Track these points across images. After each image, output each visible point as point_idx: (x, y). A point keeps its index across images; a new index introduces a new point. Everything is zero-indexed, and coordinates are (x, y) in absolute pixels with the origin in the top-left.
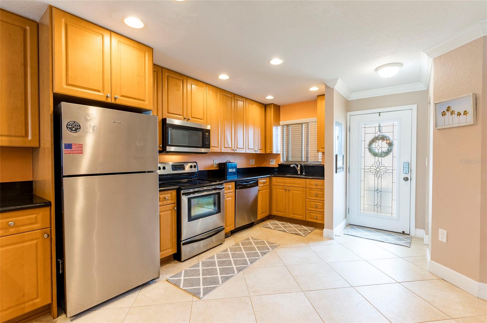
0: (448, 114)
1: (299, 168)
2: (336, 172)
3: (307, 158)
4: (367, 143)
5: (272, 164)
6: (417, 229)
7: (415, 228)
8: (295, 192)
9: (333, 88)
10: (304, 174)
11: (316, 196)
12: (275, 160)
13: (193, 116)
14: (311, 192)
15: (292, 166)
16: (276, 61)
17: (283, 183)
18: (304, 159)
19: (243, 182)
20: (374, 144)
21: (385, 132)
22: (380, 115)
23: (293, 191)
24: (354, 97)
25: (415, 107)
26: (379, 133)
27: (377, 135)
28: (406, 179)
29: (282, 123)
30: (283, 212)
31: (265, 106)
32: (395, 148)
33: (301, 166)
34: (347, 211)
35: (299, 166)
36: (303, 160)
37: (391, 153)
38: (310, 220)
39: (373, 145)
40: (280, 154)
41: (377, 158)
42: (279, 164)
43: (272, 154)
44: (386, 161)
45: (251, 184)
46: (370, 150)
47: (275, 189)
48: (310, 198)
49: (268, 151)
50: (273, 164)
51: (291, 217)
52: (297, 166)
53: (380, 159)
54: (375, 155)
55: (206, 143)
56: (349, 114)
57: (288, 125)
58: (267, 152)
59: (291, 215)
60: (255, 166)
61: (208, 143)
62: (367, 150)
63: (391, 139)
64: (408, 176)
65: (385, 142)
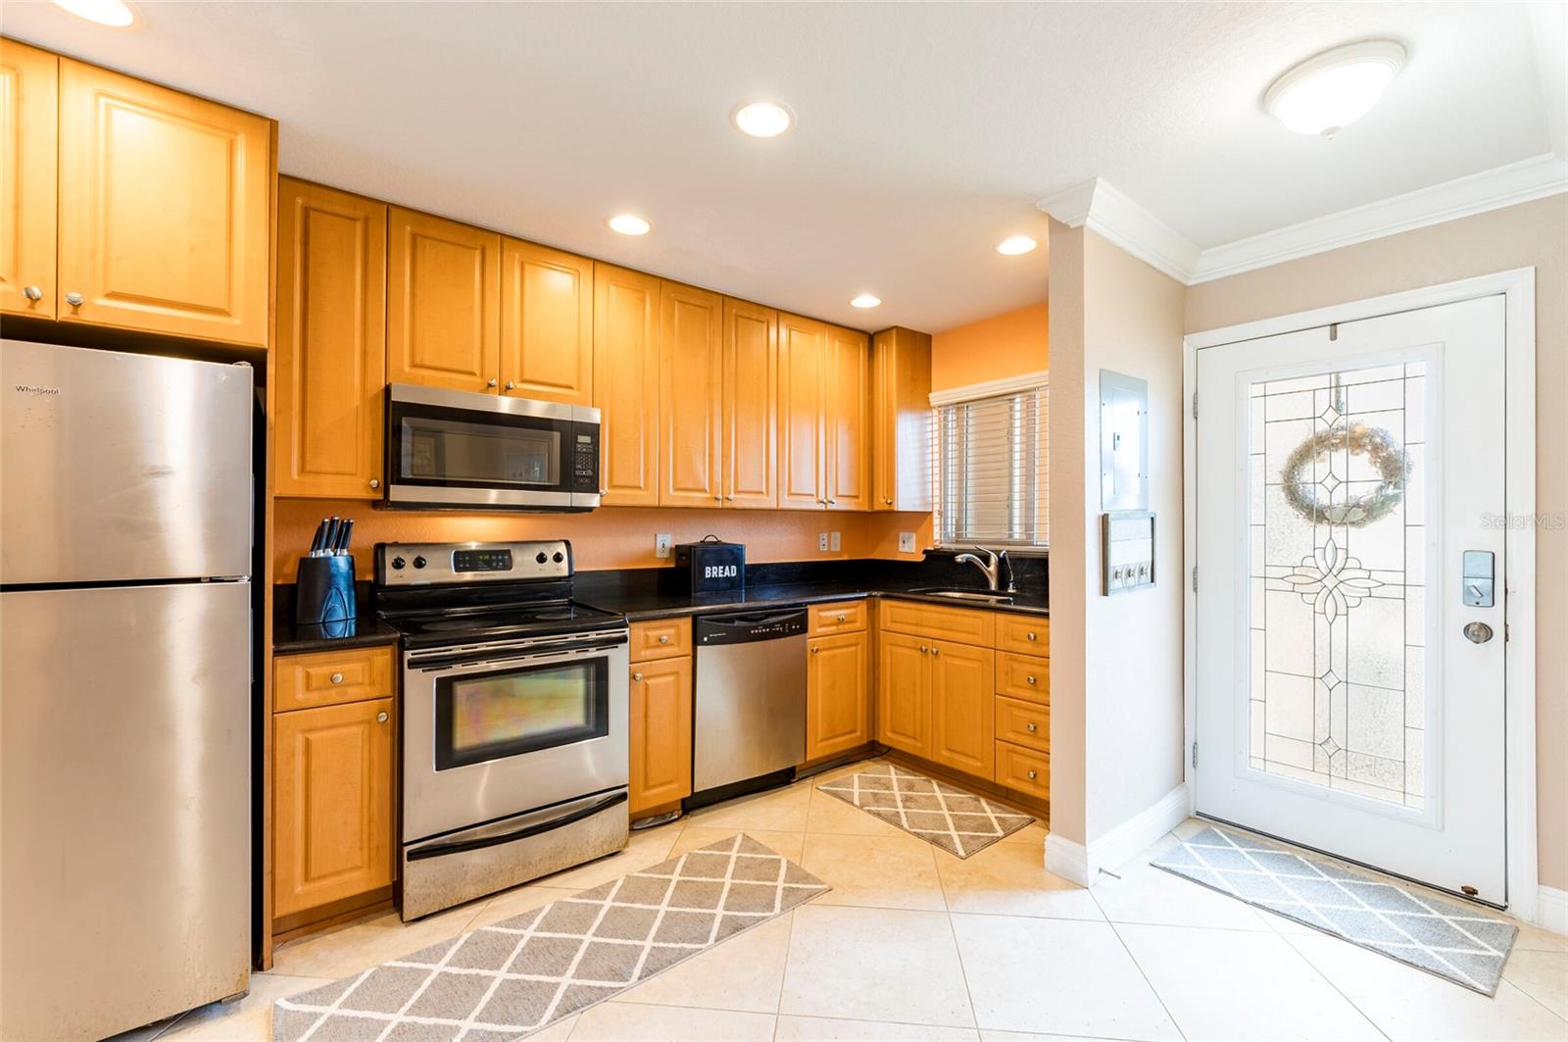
1: (992, 568)
2: (1105, 593)
3: (1028, 527)
4: (1279, 461)
5: (906, 549)
6: (1545, 889)
7: (1539, 883)
8: (957, 662)
9: (1081, 228)
10: (1011, 591)
11: (1033, 686)
12: (914, 537)
13: (528, 376)
14: (1016, 666)
15: (959, 559)
16: (763, 118)
17: (917, 625)
18: (1018, 533)
19: (731, 620)
20: (1309, 467)
21: (1368, 410)
22: (1334, 337)
23: (949, 660)
24: (1209, 268)
25: (1521, 282)
26: (1331, 415)
27: (1322, 427)
28: (1481, 633)
29: (936, 397)
30: (915, 738)
31: (870, 339)
32: (1417, 482)
33: (1002, 561)
34: (1186, 758)
35: (994, 559)
36: (1017, 537)
37: (1399, 508)
38: (1011, 783)
39: (1307, 474)
40: (931, 513)
41: (1323, 529)
42: (925, 552)
43: (893, 512)
44: (1373, 544)
45: (772, 625)
46: (1294, 495)
47: (888, 647)
48: (1011, 691)
49: (880, 505)
50: (909, 549)
51: (942, 761)
52: (986, 559)
53: (1339, 533)
54: (1317, 514)
55: (578, 473)
56: (1191, 342)
57: (961, 405)
58: (877, 507)
59: (944, 752)
60: (845, 558)
61: (590, 473)
62: (1279, 496)
63: (1397, 443)
64: (1493, 618)
65: (1365, 456)
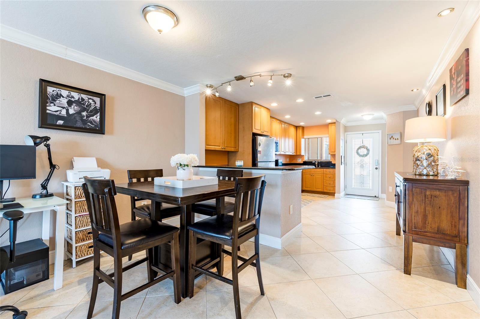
0: (392, 139)
1: (317, 163)
2: (341, 165)
3: (321, 158)
4: (356, 150)
5: (299, 161)
6: (382, 194)
7: (381, 193)
8: (317, 176)
9: (340, 122)
10: (320, 167)
11: (330, 178)
12: (301, 159)
14: (327, 176)
15: (313, 162)
16: (318, 113)
17: (310, 171)
18: (319, 158)
20: (359, 150)
21: (366, 144)
22: (363, 135)
23: (316, 176)
24: (349, 124)
25: (380, 131)
26: (362, 144)
27: (361, 145)
28: (376, 169)
29: (305, 137)
30: (310, 188)
31: (297, 127)
32: (371, 152)
33: (318, 162)
34: (345, 187)
35: (317, 162)
37: (369, 155)
38: (326, 191)
40: (304, 155)
41: (361, 158)
42: (303, 162)
43: (301, 155)
44: (366, 159)
46: (358, 153)
47: (305, 175)
48: (326, 179)
49: (298, 154)
50: (300, 161)
51: (315, 190)
52: (316, 162)
53: (363, 158)
54: (360, 156)
55: (277, 149)
56: (346, 133)
57: (309, 139)
58: (297, 154)
59: (315, 189)
60: (289, 163)
62: (356, 153)
63: (369, 148)
64: (378, 167)
65: (365, 149)
